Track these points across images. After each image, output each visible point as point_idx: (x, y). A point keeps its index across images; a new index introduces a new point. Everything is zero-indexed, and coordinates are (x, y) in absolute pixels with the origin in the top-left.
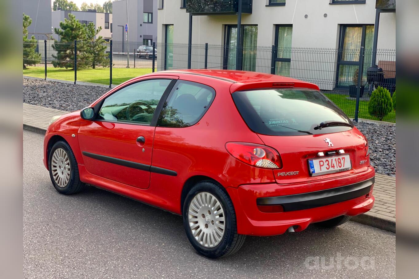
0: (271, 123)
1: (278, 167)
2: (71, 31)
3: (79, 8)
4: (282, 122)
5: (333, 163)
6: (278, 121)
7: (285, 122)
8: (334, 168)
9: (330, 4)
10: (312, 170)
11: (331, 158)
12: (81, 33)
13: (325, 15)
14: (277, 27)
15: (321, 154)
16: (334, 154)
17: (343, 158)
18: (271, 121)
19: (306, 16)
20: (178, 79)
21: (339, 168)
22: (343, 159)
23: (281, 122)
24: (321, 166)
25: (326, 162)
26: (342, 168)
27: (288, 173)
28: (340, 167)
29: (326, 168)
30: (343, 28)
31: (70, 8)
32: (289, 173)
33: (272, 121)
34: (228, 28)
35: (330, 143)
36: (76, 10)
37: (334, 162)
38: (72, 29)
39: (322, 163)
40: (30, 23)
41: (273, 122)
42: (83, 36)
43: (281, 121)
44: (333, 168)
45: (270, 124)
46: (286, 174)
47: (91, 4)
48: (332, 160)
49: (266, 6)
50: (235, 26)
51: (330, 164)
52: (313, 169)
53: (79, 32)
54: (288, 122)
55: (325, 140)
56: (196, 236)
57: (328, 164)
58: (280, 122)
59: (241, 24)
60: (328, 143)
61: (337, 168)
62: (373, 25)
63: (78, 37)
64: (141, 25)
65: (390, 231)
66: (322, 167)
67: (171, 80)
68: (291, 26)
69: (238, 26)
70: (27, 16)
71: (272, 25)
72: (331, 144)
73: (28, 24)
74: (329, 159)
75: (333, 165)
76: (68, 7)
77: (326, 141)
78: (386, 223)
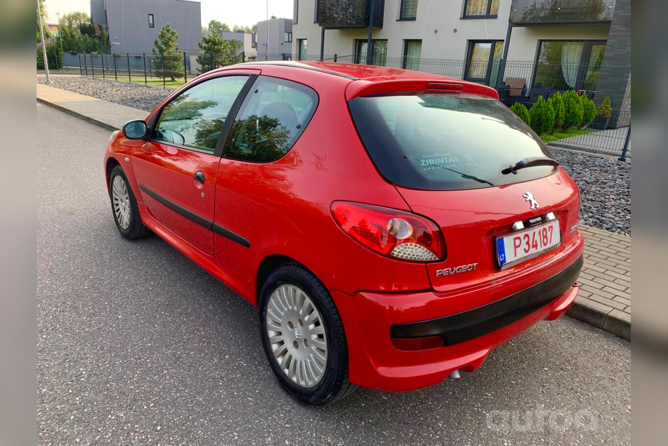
0: (425, 163)
1: (437, 259)
2: (213, 46)
3: (231, 29)
4: (446, 162)
5: (535, 240)
6: (439, 160)
7: (453, 160)
8: (536, 249)
9: (460, 18)
10: (502, 258)
11: (533, 231)
12: (222, 47)
13: (455, 31)
14: (407, 42)
15: (519, 225)
16: (539, 222)
17: (549, 227)
18: (425, 159)
19: (436, 31)
20: (260, 74)
21: (544, 247)
22: (551, 229)
23: (444, 160)
24: (516, 247)
25: (524, 238)
26: (549, 246)
27: (456, 269)
28: (545, 244)
29: (525, 249)
30: (472, 43)
31: (223, 29)
32: (458, 270)
33: (428, 159)
34: (359, 43)
35: (534, 202)
36: (228, 31)
37: (537, 237)
38: (214, 44)
39: (518, 242)
40: (177, 38)
41: (430, 160)
42: (225, 50)
43: (446, 159)
44: (535, 248)
45: (425, 165)
46: (452, 270)
47: (242, 26)
48: (534, 233)
49: (397, 20)
50: (366, 41)
51: (531, 243)
52: (503, 255)
53: (221, 46)
54: (458, 161)
55: (525, 196)
56: (278, 357)
57: (528, 243)
58: (442, 162)
59: (372, 38)
60: (530, 201)
61: (541, 246)
62: (503, 41)
63: (220, 51)
64: (282, 44)
65: (586, 322)
66: (517, 249)
67: (248, 77)
68: (420, 41)
69: (369, 41)
70: (174, 31)
71: (402, 40)
72: (535, 204)
73: (175, 39)
74: (530, 232)
75: (534, 244)
76: (221, 29)
77: (526, 198)
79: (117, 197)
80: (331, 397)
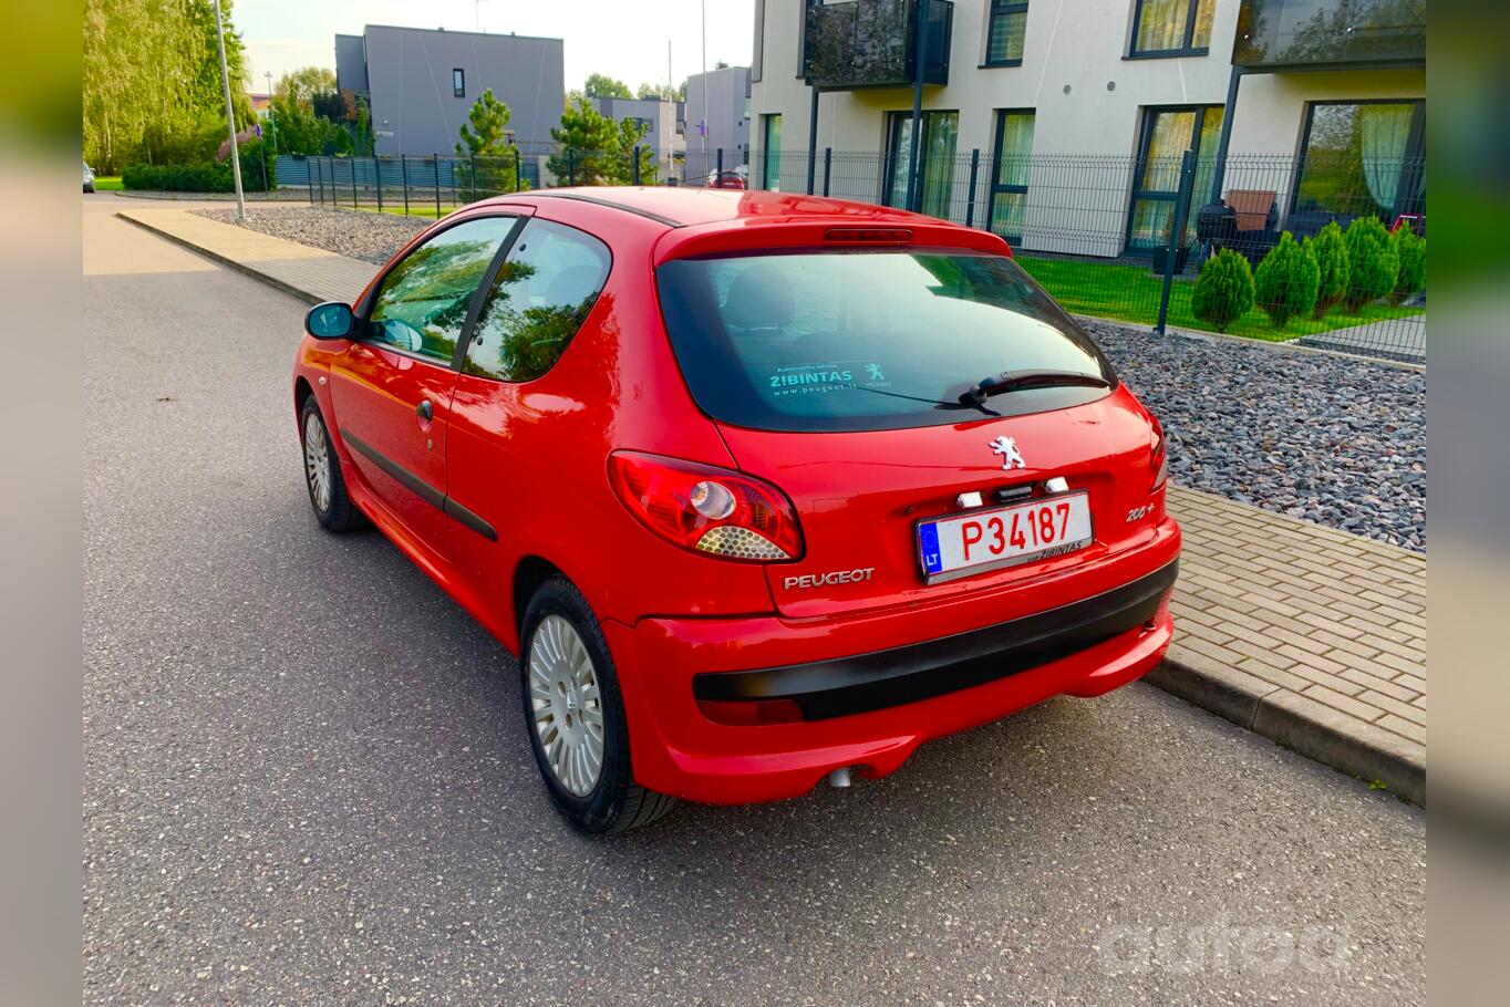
0: (780, 382)
1: (786, 556)
2: (583, 134)
3: (635, 93)
4: (824, 380)
5: (1018, 530)
6: (808, 376)
7: (838, 377)
8: (1022, 547)
9: (1123, 58)
10: (931, 560)
11: (1014, 512)
12: (602, 136)
13: (1111, 86)
14: (1002, 114)
15: (972, 499)
16: (1024, 495)
17: (1060, 508)
18: (780, 375)
19: (1067, 89)
20: (533, 216)
21: (1042, 546)
22: (1063, 511)
23: (820, 377)
24: (967, 542)
25: (990, 526)
26: (1056, 542)
27: (826, 578)
28: (1048, 540)
29: (992, 548)
30: (1151, 114)
31: (617, 94)
32: (832, 578)
33: (786, 374)
34: (895, 120)
35: (1012, 455)
36: (628, 98)
37: (1024, 525)
38: (585, 129)
39: (972, 533)
40: (507, 118)
42: (607, 143)
43: (823, 374)
44: (1018, 546)
45: (785, 381)
46: (818, 579)
47: (658, 86)
48: (1016, 517)
49: (980, 67)
50: (909, 114)
51: (1007, 534)
52: (934, 556)
53: (599, 134)
54: (850, 377)
55: (994, 444)
57: (999, 535)
58: (816, 380)
59: (923, 108)
60: (1004, 454)
61: (1036, 543)
62: (1222, 105)
63: (598, 146)
64: (740, 124)
66: (971, 546)
67: (515, 220)
68: (1032, 111)
69: (915, 114)
70: (503, 104)
71: (991, 111)
72: (1015, 461)
73: (504, 120)
74: (1006, 516)
75: (1017, 537)
76: (613, 93)
77: (996, 448)
78: (1210, 686)
79: (313, 454)
80: (613, 814)
